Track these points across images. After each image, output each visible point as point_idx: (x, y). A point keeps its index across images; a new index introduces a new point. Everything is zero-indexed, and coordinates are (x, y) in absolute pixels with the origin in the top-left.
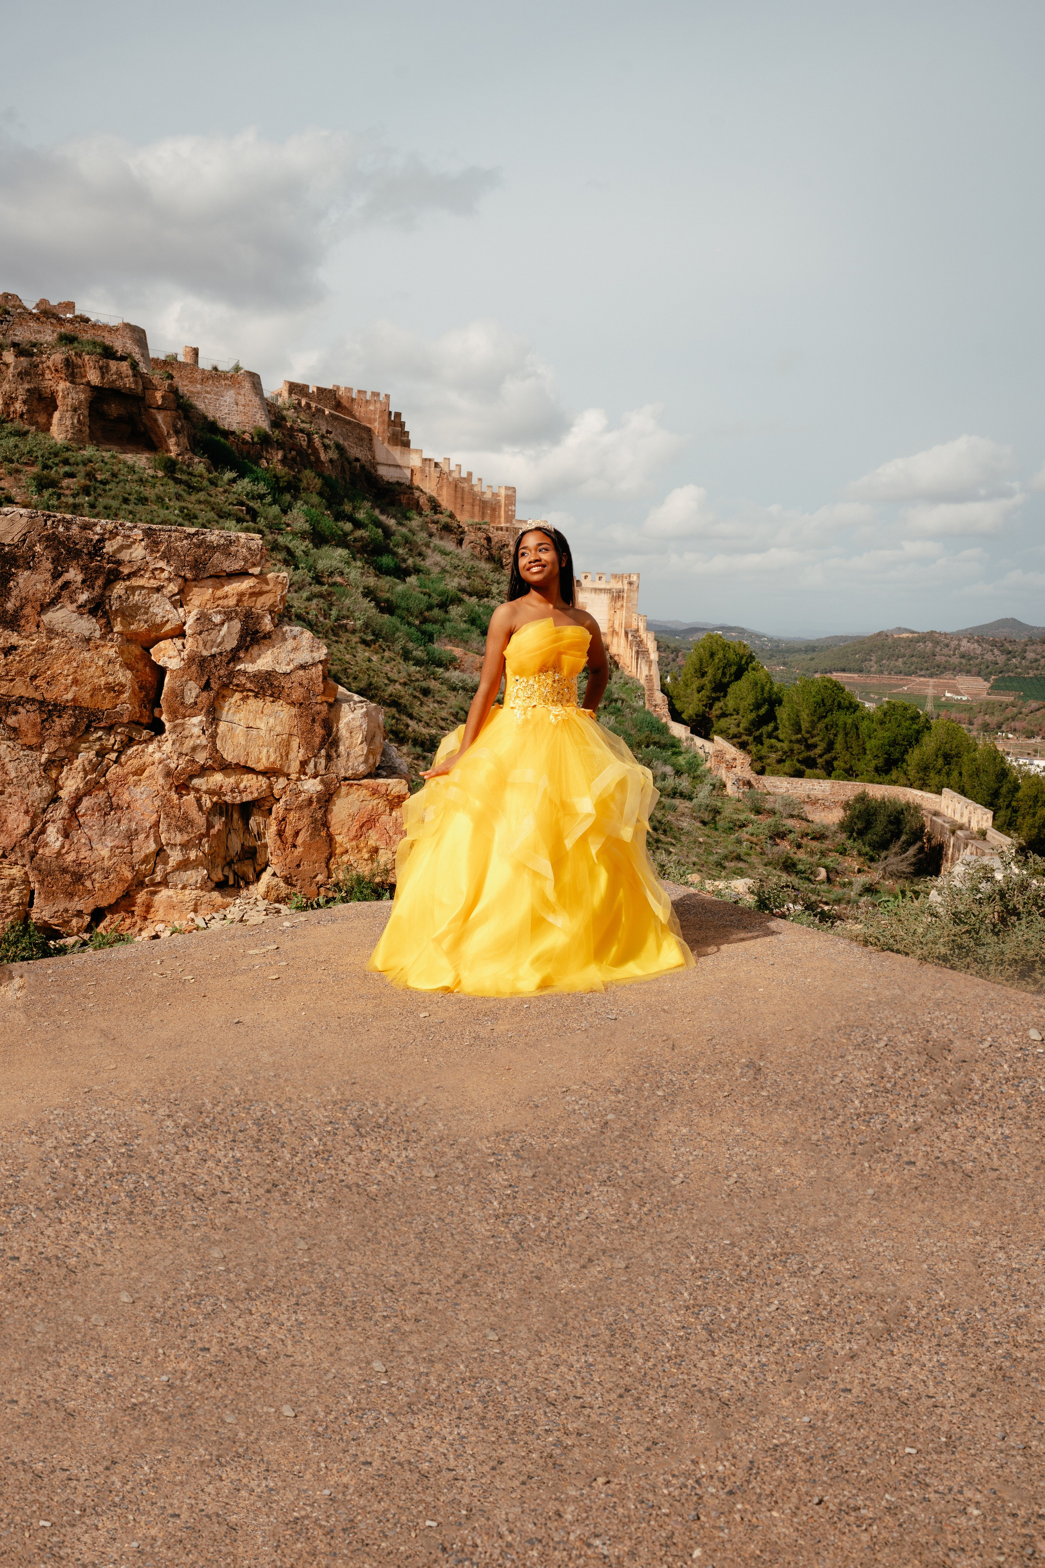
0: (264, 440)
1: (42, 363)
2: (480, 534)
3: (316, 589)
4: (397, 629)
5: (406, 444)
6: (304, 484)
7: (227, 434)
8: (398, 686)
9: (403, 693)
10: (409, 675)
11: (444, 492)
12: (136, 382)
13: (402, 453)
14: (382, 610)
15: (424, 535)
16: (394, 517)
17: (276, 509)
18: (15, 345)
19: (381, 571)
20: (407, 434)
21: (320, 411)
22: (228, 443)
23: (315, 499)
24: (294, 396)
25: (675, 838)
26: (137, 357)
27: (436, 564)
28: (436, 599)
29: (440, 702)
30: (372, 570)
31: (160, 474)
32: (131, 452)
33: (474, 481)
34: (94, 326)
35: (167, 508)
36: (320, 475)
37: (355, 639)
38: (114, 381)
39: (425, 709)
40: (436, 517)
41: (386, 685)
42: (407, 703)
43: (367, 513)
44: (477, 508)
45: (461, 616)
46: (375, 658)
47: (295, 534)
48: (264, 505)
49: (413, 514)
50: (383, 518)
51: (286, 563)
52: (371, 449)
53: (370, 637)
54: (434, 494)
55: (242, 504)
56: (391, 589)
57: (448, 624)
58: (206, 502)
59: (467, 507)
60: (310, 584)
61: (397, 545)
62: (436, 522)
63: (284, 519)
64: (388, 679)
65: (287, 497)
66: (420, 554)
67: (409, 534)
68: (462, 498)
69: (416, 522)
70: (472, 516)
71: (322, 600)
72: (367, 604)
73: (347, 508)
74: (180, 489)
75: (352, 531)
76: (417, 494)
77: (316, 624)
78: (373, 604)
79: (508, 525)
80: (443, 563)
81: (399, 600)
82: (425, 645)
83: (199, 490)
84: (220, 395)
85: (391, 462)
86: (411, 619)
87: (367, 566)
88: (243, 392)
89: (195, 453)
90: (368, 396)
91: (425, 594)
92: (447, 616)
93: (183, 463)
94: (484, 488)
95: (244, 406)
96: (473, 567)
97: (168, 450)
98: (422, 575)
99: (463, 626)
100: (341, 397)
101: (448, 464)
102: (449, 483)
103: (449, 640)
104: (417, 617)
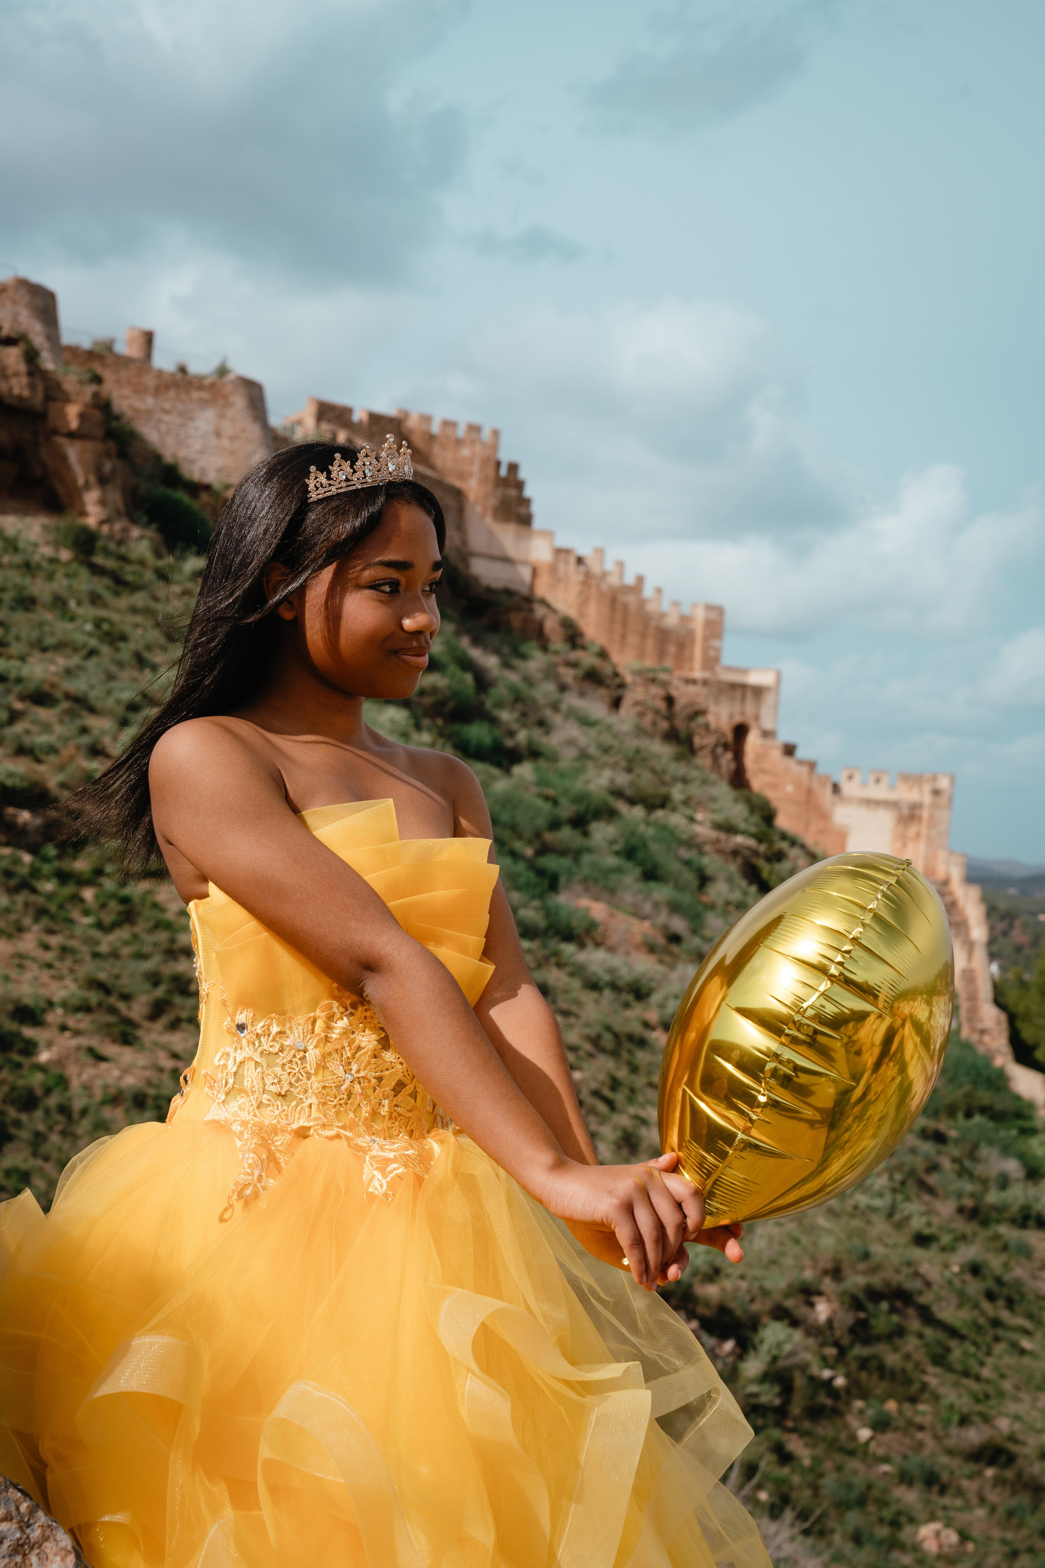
2: (655, 690)
5: (525, 520)
7: (196, 488)
11: (592, 610)
12: (32, 387)
13: (518, 537)
15: (550, 687)
16: (497, 651)
19: (467, 752)
20: (527, 502)
22: (195, 505)
24: (325, 427)
25: (1030, 1316)
26: (39, 340)
27: (571, 742)
28: (566, 810)
31: (65, 555)
32: (14, 512)
33: (648, 592)
35: (72, 619)
40: (574, 656)
43: (447, 643)
44: (650, 643)
45: (612, 842)
49: (531, 648)
50: (476, 653)
52: (459, 526)
54: (572, 613)
57: (586, 859)
58: (147, 612)
59: (633, 640)
61: (500, 705)
62: (574, 665)
66: (542, 723)
67: (523, 686)
68: (624, 623)
69: (536, 662)
70: (642, 654)
74: (100, 585)
76: (540, 611)
79: (707, 675)
80: (583, 740)
81: (497, 808)
82: (541, 897)
83: (134, 588)
84: (187, 417)
85: (495, 552)
86: (518, 845)
87: (440, 742)
88: (230, 413)
89: (134, 521)
90: (461, 432)
91: (547, 798)
92: (586, 843)
93: (111, 537)
94: (666, 607)
95: (232, 439)
96: (638, 751)
97: (83, 513)
98: (542, 763)
99: (612, 861)
100: (411, 431)
101: (602, 560)
102: (601, 594)
103: (586, 889)
104: (529, 842)
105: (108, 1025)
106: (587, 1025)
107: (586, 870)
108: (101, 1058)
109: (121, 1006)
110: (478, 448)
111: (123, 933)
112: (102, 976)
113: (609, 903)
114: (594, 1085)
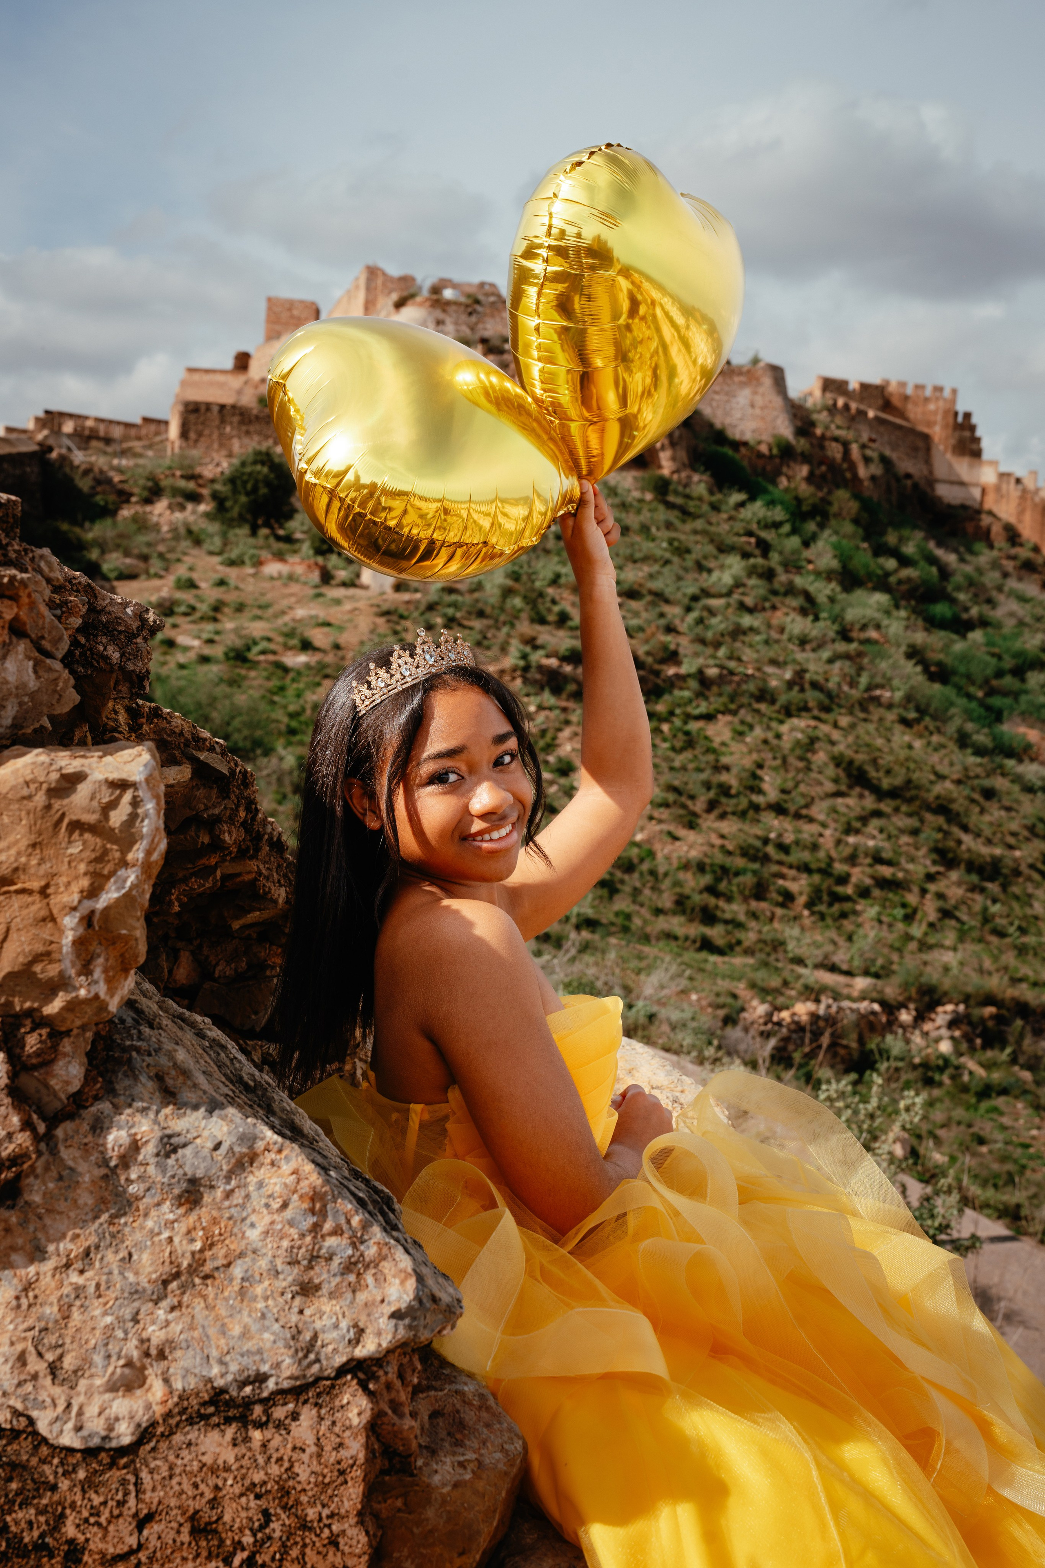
0: (786, 452)
3: (842, 647)
4: (952, 704)
5: (977, 454)
6: (834, 509)
7: (737, 445)
8: (948, 785)
9: (955, 795)
10: (966, 769)
11: (1028, 517)
13: (971, 466)
14: (932, 677)
15: (996, 575)
16: (956, 551)
17: (795, 541)
18: (484, 341)
19: (933, 623)
20: (978, 440)
21: (862, 413)
22: (737, 456)
23: (848, 528)
24: (829, 395)
27: (1012, 614)
28: (1008, 663)
29: (1008, 809)
30: (920, 622)
31: (649, 496)
35: (653, 540)
36: (857, 496)
37: (891, 716)
39: (987, 818)
40: (1014, 551)
41: (932, 782)
42: (961, 810)
43: (918, 546)
45: (1042, 686)
46: (918, 744)
47: (818, 574)
48: (779, 535)
49: (981, 547)
50: (939, 553)
51: (803, 612)
52: (928, 461)
53: (912, 715)
54: (1012, 520)
55: (750, 534)
56: (946, 648)
57: (1023, 698)
58: (704, 532)
60: (833, 641)
61: (958, 588)
62: (1013, 558)
63: (807, 554)
64: (936, 774)
65: (811, 526)
66: (990, 601)
67: (975, 575)
69: (985, 557)
71: (848, 663)
72: (911, 668)
73: (891, 538)
74: (673, 516)
75: (896, 571)
76: (988, 520)
77: (838, 696)
78: (919, 669)
80: (1021, 613)
81: (957, 663)
82: (990, 726)
83: (694, 516)
84: (731, 395)
85: (954, 478)
86: (972, 690)
87: (913, 617)
88: (761, 390)
89: (695, 470)
90: (928, 392)
91: (993, 655)
92: (1024, 687)
93: (679, 482)
95: (762, 408)
97: (660, 467)
98: (990, 630)
99: (1042, 699)
100: (891, 394)
101: (1036, 480)
102: (1035, 505)
103: (1024, 720)
104: (981, 687)
105: (680, 816)
106: (1025, 817)
107: (1023, 707)
108: (676, 838)
109: (689, 803)
110: (941, 404)
111: (688, 755)
112: (676, 783)
113: (1041, 730)
114: (1030, 861)
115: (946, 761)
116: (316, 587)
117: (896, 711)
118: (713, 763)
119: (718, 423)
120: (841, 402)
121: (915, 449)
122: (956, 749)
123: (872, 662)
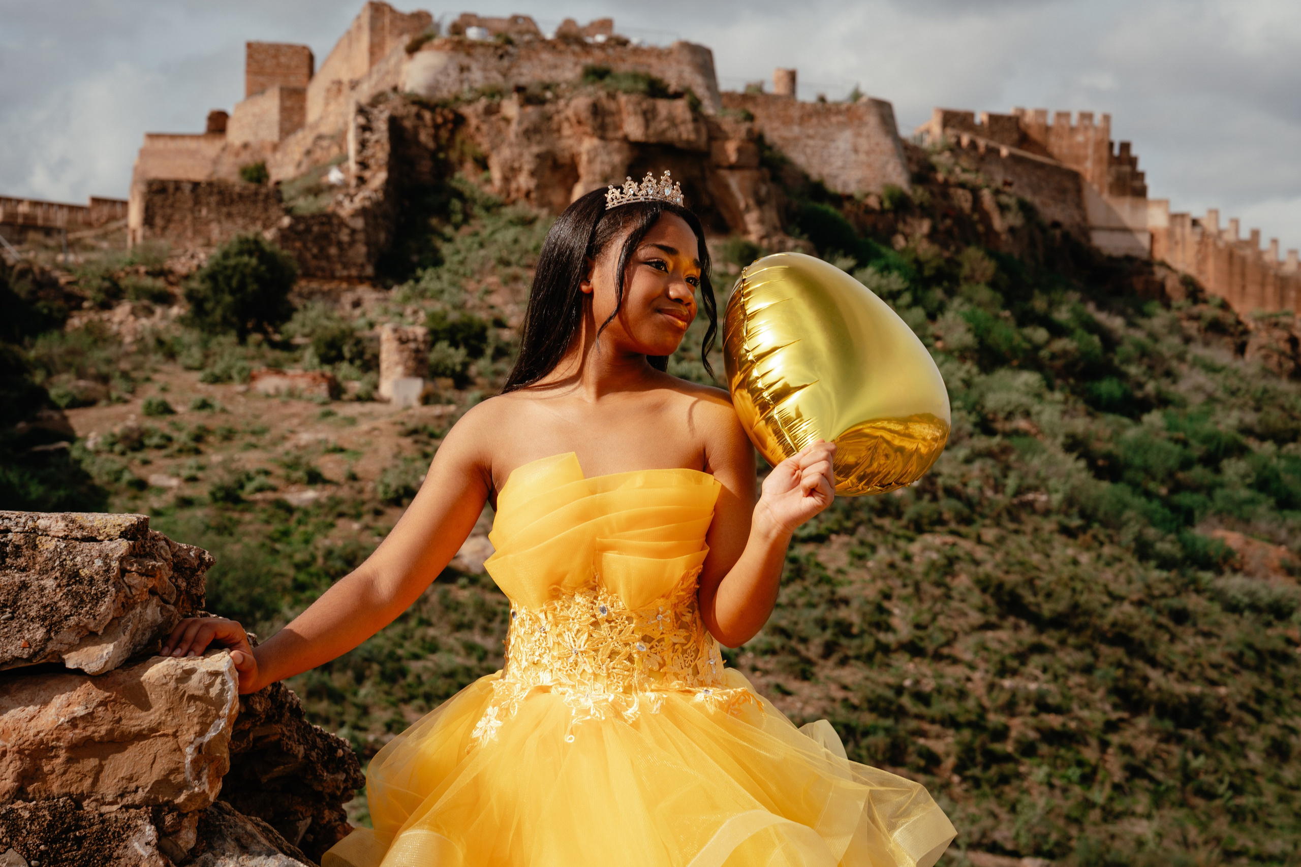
0: (900, 205)
1: (558, 112)
2: (1278, 333)
3: (982, 442)
4: (1125, 506)
5: (1140, 192)
6: (966, 270)
7: (840, 200)
8: (1127, 607)
9: (1136, 620)
10: (1148, 587)
11: (1210, 267)
12: (697, 131)
13: (1134, 208)
14: (1099, 473)
15: (1175, 340)
16: (1122, 313)
17: (918, 314)
18: (520, 89)
19: (1098, 406)
20: (1141, 176)
21: (993, 152)
22: (840, 215)
23: (984, 293)
24: (950, 132)
26: (700, 91)
27: (1198, 389)
28: (1197, 450)
29: (1207, 635)
30: (1081, 406)
31: (732, 269)
33: (1264, 244)
34: (637, 51)
36: (992, 254)
37: (1048, 525)
38: (663, 132)
39: (1179, 647)
40: (1196, 310)
41: (1105, 606)
42: (1145, 638)
43: (1073, 310)
44: (1270, 291)
45: (1244, 477)
46: (1085, 558)
47: (948, 352)
50: (1102, 317)
52: (1080, 205)
53: (1076, 522)
54: (1192, 271)
56: (1116, 436)
57: (1219, 493)
59: (1252, 289)
60: (971, 435)
61: (1128, 360)
62: (1197, 318)
63: (934, 329)
64: (1110, 594)
65: (937, 294)
66: (1169, 374)
67: (1148, 342)
68: (1243, 275)
69: (1160, 319)
70: (1262, 302)
71: (990, 462)
72: (1072, 464)
73: (1039, 303)
75: (1048, 343)
76: (1160, 273)
77: (980, 503)
78: (1082, 464)
80: (1210, 386)
81: (1130, 454)
82: (1178, 531)
84: (829, 139)
85: (1114, 224)
86: (1152, 486)
87: (1072, 399)
88: (865, 131)
89: (788, 234)
90: (1074, 121)
91: (1177, 441)
92: (1218, 479)
93: (770, 249)
94: (1283, 255)
95: (868, 153)
96: (1265, 391)
97: (746, 232)
98: (1171, 410)
99: (1244, 493)
100: (1028, 126)
101: (1217, 220)
102: (1219, 251)
103: (1221, 521)
104: (1163, 482)
105: (791, 665)
106: (1229, 644)
108: (786, 693)
109: (801, 648)
110: (1091, 134)
111: (796, 587)
112: (783, 623)
113: (1245, 532)
114: (1239, 699)
115: (1122, 578)
116: (324, 404)
117: (1054, 518)
118: (828, 596)
119: (814, 175)
120: (965, 140)
121: (1063, 191)
122: (1134, 562)
123: (1021, 458)
